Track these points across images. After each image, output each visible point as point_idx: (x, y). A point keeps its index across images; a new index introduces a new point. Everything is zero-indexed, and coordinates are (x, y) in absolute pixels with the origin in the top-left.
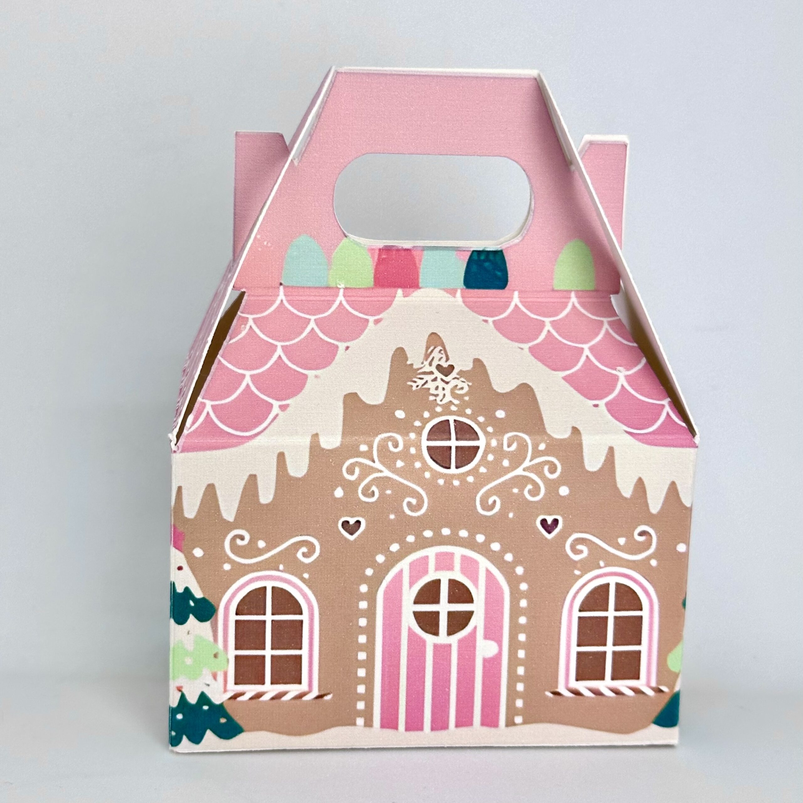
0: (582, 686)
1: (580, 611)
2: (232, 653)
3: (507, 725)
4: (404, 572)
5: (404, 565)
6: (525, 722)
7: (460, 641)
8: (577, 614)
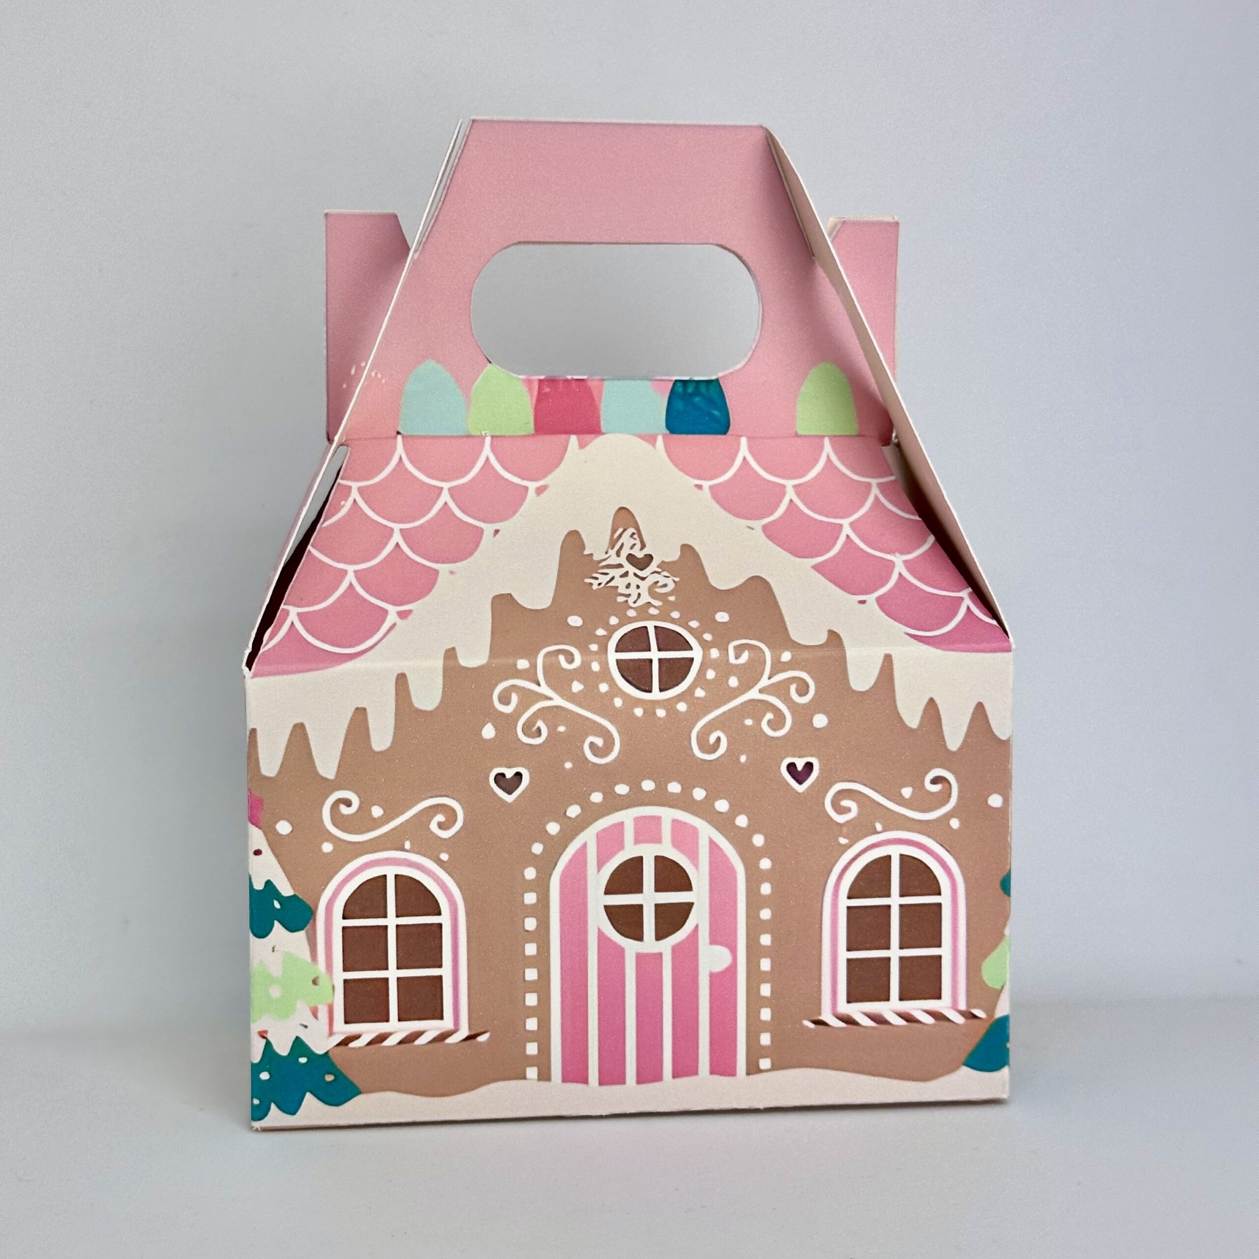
0: (857, 1011)
1: (849, 897)
2: (340, 976)
3: (748, 1073)
4: (588, 847)
5: (589, 837)
6: (774, 1068)
7: (675, 949)
8: (844, 903)
